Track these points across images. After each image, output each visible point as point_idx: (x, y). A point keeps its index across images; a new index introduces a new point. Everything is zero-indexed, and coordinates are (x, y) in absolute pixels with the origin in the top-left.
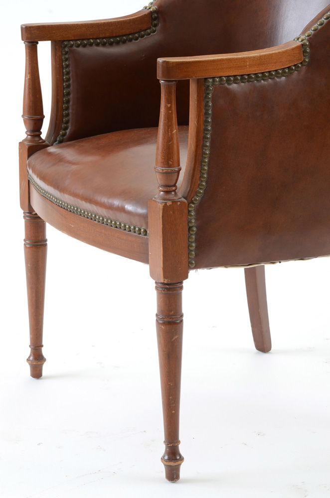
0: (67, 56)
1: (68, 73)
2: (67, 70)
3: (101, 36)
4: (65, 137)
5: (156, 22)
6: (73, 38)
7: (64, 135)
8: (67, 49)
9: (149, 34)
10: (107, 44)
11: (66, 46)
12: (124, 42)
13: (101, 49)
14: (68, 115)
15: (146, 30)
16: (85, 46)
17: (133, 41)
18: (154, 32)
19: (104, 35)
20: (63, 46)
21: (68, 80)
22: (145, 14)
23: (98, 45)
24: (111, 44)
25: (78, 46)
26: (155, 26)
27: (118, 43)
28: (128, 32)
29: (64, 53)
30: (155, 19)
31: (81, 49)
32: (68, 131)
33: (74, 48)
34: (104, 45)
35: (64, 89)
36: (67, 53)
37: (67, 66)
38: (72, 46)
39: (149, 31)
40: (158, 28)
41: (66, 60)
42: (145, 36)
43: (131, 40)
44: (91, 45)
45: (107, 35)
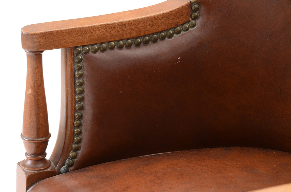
0: (80, 65)
1: (81, 84)
2: (81, 80)
3: (125, 37)
4: (76, 160)
5: (196, 14)
6: (89, 43)
7: (74, 157)
8: (80, 56)
9: (187, 30)
10: (133, 45)
11: (79, 53)
12: (155, 41)
13: (125, 52)
14: (80, 133)
15: (183, 24)
16: (104, 50)
17: (167, 39)
18: (194, 26)
19: (129, 36)
20: (75, 53)
21: (82, 92)
22: (183, 7)
23: (120, 48)
24: (138, 45)
25: (95, 51)
26: (196, 18)
27: (146, 43)
28: (160, 29)
29: (77, 61)
30: (196, 10)
31: (99, 55)
32: (80, 152)
33: (90, 54)
34: (129, 46)
35: (76, 102)
36: (80, 61)
37: (81, 76)
38: (87, 52)
39: (187, 25)
40: (199, 21)
41: (80, 68)
42: (182, 32)
43: (163, 38)
44: (112, 48)
45: (134, 35)
